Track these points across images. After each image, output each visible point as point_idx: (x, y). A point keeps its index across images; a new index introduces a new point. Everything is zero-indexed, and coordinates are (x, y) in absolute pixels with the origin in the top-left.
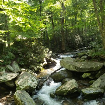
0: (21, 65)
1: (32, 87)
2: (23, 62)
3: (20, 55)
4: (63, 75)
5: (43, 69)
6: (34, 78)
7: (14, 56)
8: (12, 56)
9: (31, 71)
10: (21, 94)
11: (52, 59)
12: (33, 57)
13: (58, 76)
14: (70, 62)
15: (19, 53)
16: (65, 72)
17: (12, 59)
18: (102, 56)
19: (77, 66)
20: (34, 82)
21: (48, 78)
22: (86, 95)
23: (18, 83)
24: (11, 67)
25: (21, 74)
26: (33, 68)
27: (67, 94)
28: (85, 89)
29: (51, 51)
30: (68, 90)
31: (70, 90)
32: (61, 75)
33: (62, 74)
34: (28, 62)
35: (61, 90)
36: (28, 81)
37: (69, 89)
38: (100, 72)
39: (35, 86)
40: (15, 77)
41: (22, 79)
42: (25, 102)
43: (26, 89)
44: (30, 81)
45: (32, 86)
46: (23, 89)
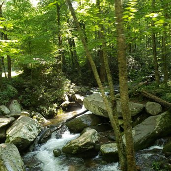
0: (26, 105)
1: (25, 139)
2: (29, 101)
3: (26, 89)
4: (85, 122)
5: (60, 112)
6: (33, 125)
7: (16, 91)
8: (13, 91)
9: (39, 114)
10: (5, 149)
11: (78, 97)
12: (42, 93)
13: (76, 124)
14: (97, 102)
15: (26, 87)
16: (89, 118)
17: (12, 96)
18: (145, 93)
19: (103, 108)
20: (32, 132)
21: (60, 126)
22: (104, 154)
23: (9, 132)
24: (6, 109)
25: (19, 118)
26: (43, 110)
27: (77, 151)
28: (106, 145)
29: (74, 84)
30: (77, 146)
31: (82, 146)
32: (81, 122)
33: (83, 120)
34: (37, 101)
35: (70, 144)
36: (22, 130)
37: (80, 145)
38: (138, 119)
39: (31, 138)
40: (7, 123)
41: (15, 127)
42: (7, 160)
43: (17, 141)
44: (25, 131)
45: (27, 137)
46: (12, 141)
